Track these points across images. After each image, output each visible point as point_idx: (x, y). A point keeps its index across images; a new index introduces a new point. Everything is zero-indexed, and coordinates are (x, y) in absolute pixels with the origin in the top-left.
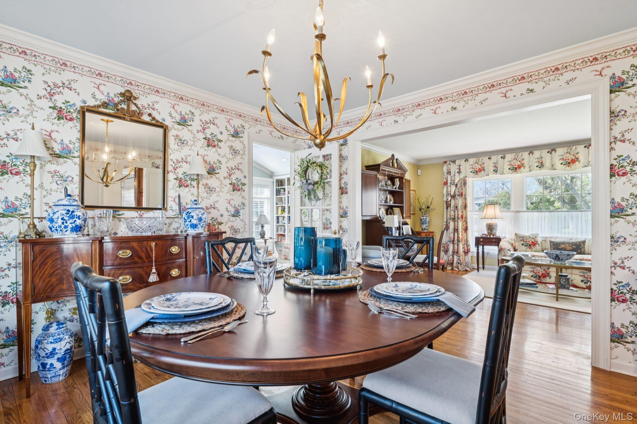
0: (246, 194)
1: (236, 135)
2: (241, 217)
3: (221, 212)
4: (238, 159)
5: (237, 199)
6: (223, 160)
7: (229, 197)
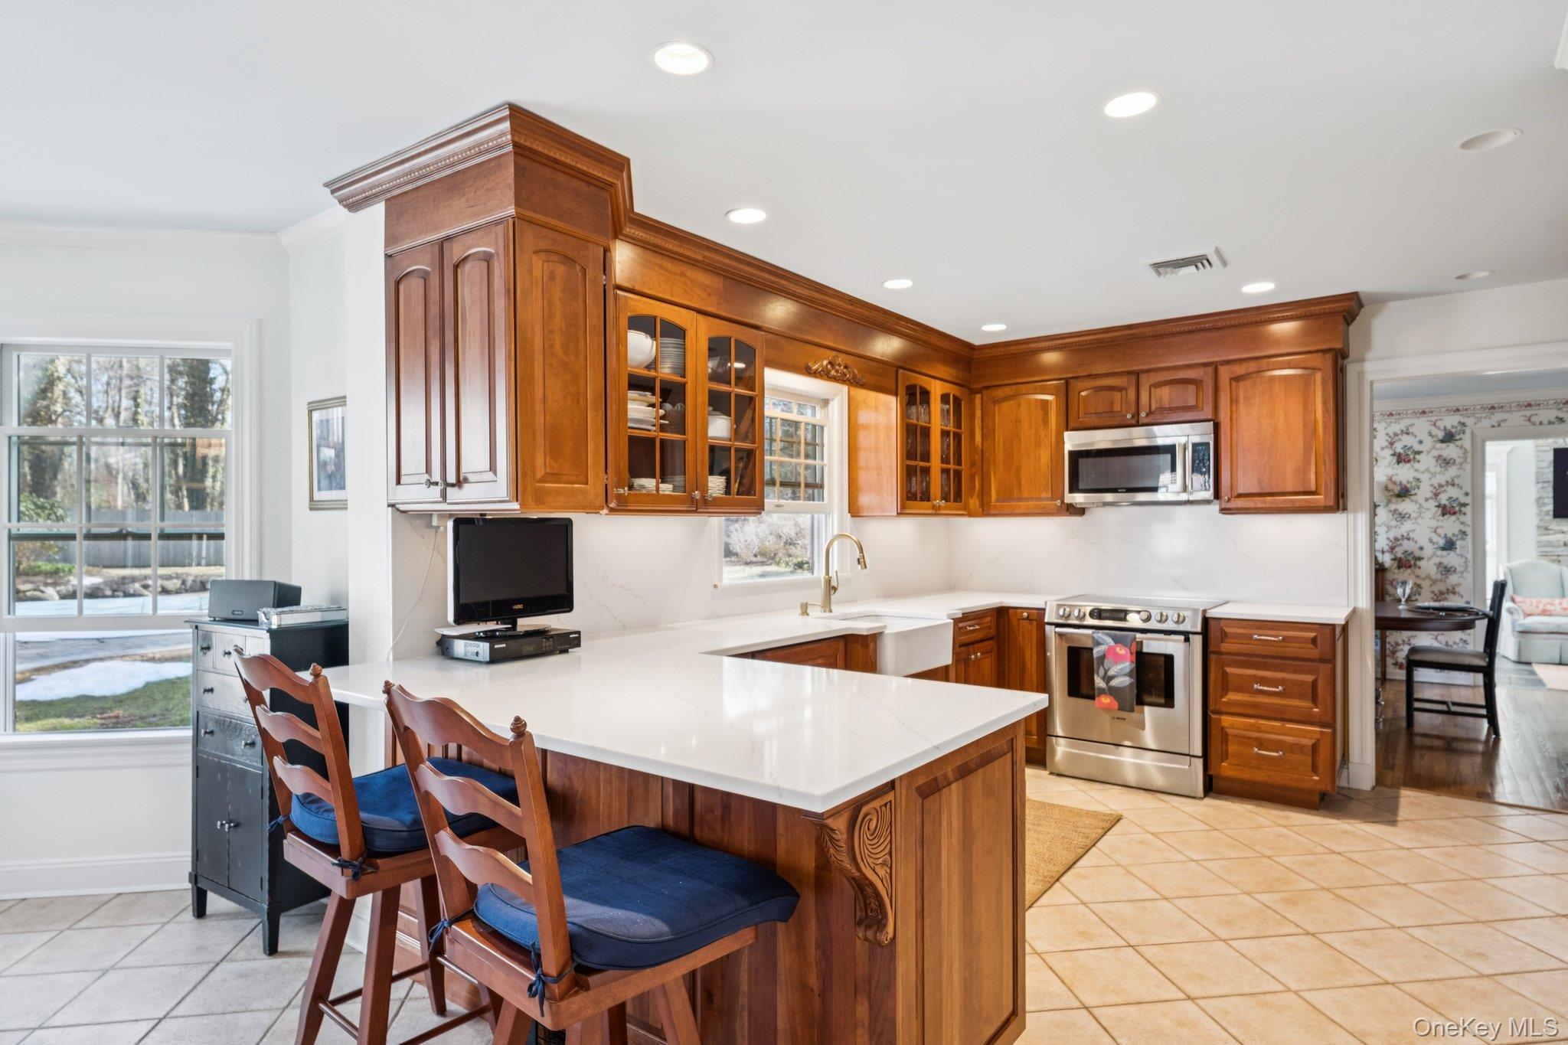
0: (1468, 519)
1: (1449, 437)
2: (1458, 551)
3: (1420, 543)
4: (1452, 471)
5: (1450, 526)
6: (1424, 477)
7: (1434, 524)
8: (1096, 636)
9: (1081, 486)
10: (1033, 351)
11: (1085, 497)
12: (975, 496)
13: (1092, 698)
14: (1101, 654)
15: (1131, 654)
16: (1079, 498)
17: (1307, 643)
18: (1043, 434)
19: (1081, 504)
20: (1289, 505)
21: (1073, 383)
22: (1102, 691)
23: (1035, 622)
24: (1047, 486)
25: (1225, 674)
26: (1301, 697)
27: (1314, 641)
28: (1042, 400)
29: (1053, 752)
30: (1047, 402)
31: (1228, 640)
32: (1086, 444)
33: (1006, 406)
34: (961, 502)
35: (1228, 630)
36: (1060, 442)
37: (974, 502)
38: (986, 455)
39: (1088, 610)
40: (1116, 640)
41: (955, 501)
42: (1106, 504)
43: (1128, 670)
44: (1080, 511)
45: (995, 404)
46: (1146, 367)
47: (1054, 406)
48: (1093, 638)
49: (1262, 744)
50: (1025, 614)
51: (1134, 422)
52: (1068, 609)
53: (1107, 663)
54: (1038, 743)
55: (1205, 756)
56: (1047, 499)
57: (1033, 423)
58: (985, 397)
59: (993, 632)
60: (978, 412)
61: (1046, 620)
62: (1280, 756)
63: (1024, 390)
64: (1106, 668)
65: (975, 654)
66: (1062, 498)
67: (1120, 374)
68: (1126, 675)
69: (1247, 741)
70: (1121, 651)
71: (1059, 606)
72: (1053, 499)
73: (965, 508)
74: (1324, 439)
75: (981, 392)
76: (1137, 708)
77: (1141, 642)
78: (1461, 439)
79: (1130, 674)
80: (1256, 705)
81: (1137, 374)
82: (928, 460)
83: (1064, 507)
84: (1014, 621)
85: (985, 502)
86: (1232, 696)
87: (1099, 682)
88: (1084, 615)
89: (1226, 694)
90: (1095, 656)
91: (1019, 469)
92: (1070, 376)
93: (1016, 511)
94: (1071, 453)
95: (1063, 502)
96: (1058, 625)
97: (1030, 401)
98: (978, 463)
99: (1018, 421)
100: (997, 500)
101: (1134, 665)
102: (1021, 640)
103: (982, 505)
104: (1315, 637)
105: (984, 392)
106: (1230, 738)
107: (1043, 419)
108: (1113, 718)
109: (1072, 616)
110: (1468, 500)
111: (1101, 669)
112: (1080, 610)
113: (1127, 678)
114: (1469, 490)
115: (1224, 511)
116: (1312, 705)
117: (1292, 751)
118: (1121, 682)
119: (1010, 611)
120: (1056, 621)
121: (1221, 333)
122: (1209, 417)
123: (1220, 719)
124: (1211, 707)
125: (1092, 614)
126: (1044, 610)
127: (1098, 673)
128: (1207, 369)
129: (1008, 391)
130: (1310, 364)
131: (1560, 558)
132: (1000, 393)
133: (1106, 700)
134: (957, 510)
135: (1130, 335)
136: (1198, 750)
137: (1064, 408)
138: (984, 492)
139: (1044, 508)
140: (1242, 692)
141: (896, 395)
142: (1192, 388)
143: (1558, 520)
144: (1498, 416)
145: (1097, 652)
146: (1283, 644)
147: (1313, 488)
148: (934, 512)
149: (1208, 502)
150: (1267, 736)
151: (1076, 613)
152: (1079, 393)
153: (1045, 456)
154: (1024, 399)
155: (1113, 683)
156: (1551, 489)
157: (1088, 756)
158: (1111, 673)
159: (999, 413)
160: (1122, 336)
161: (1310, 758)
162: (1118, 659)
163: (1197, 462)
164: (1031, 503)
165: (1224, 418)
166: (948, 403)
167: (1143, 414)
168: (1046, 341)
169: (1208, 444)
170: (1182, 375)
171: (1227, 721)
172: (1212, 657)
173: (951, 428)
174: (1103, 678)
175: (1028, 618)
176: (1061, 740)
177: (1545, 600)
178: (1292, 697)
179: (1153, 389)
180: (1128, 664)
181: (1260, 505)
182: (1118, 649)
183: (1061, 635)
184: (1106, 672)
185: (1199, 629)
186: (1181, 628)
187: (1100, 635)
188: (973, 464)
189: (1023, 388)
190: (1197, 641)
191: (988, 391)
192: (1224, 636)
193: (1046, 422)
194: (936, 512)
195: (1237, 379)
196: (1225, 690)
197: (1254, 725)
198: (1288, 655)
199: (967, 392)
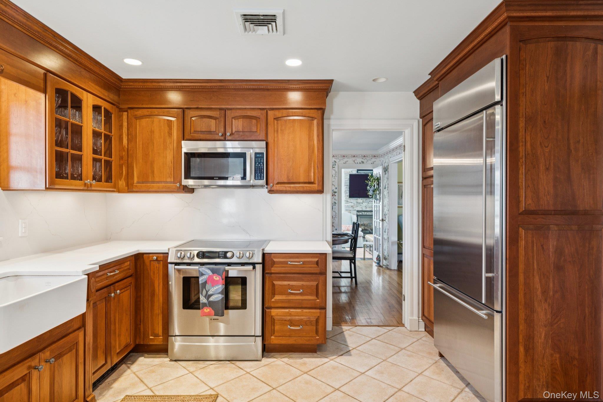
0: (336, 198)
8: (201, 269)
9: (192, 175)
10: (161, 88)
11: (194, 182)
12: (123, 179)
13: (199, 309)
14: (203, 281)
15: (223, 279)
16: (190, 182)
17: (314, 264)
18: (168, 141)
19: (191, 185)
20: (301, 189)
21: (187, 111)
22: (205, 305)
23: (161, 262)
24: (171, 174)
25: (273, 285)
26: (311, 294)
27: (317, 263)
28: (168, 120)
29: (173, 345)
30: (171, 121)
31: (275, 266)
32: (194, 149)
33: (144, 121)
34: (112, 182)
35: (275, 260)
36: (180, 147)
37: (122, 183)
38: (130, 152)
39: (196, 253)
40: (214, 271)
41: (107, 181)
42: (206, 186)
43: (220, 290)
44: (190, 190)
45: (137, 120)
46: (229, 107)
47: (175, 124)
48: (199, 271)
49: (292, 323)
50: (155, 258)
51: (222, 138)
52: (183, 253)
53: (208, 286)
54: (163, 341)
55: (263, 336)
56: (171, 182)
57: (162, 134)
58: (129, 115)
59: (131, 272)
60: (125, 124)
61: (169, 261)
62: (301, 328)
63: (156, 113)
64: (207, 290)
65: (115, 291)
66: (180, 182)
67: (215, 109)
68: (219, 293)
69: (284, 322)
70: (216, 278)
71: (178, 251)
72: (174, 182)
73: (114, 187)
74: (318, 154)
75: (127, 111)
76: (225, 311)
77: (228, 271)
78: (335, 167)
79: (221, 293)
80: (289, 301)
81: (225, 110)
82: (80, 149)
83: (182, 187)
84: (147, 262)
85: (129, 183)
86: (277, 297)
87: (203, 300)
88: (194, 256)
89: (274, 297)
90: (200, 282)
91: (152, 163)
92: (186, 107)
93: (151, 190)
94: (186, 153)
95: (181, 184)
96: (176, 264)
97: (160, 120)
98: (125, 158)
99: (152, 132)
100: (138, 182)
101: (224, 286)
102: (152, 274)
103: (127, 185)
104: (318, 261)
105: (129, 111)
106: (276, 321)
107: (168, 132)
108: (211, 319)
109: (186, 257)
110: (336, 190)
111: (204, 290)
112: (191, 253)
113: (220, 295)
114: (337, 187)
115: (271, 192)
116: (316, 298)
117: (306, 325)
118: (216, 298)
119: (145, 255)
120: (175, 261)
121: (270, 93)
122: (264, 139)
123: (271, 312)
124: (266, 305)
125: (198, 255)
126: (168, 253)
127: (202, 294)
128: (262, 111)
129: (145, 112)
130: (311, 115)
131: (351, 211)
132: (140, 112)
133: (207, 310)
134: (107, 187)
135: (221, 86)
136: (259, 332)
137: (181, 126)
138: (129, 176)
139: (169, 188)
140: (282, 295)
141: (45, 92)
142: (254, 121)
143: (350, 198)
144: (346, 160)
145: (201, 280)
146: (303, 266)
147: (313, 181)
148: (86, 188)
149: (262, 186)
150: (294, 318)
151: (188, 255)
152: (191, 118)
153: (170, 156)
154: (156, 119)
155: (211, 299)
156: (348, 188)
157: (195, 345)
158: (210, 293)
159: (140, 126)
160: (216, 86)
161: (315, 327)
162: (214, 283)
163: (257, 163)
164: (161, 185)
165: (270, 140)
166: (100, 113)
167: (228, 134)
168: (170, 82)
169: (263, 154)
170: (249, 113)
171: (274, 312)
172: (267, 276)
173: (102, 129)
174: (205, 297)
175: (157, 260)
176: (178, 338)
177: (348, 226)
178: (307, 295)
179: (233, 120)
180: (220, 286)
181: (288, 189)
182: (214, 277)
183: (179, 271)
184: (207, 292)
185: (260, 261)
186: (251, 261)
187: (203, 269)
188: (121, 158)
189: (156, 111)
190: (259, 268)
191: (132, 111)
192: (274, 263)
193: (170, 134)
194: (88, 188)
195: (277, 119)
196: (274, 294)
197: (288, 313)
198: (305, 272)
199: (117, 110)
